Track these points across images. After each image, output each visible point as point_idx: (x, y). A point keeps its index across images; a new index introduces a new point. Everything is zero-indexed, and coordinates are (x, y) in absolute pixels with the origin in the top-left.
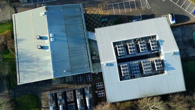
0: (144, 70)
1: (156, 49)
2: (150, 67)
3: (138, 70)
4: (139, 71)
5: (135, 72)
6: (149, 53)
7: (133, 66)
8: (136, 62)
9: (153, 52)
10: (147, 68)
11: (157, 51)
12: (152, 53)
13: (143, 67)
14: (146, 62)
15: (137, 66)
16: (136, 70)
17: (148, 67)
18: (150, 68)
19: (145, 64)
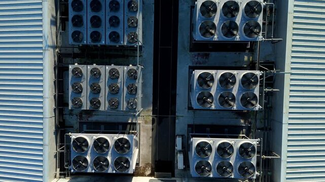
0: (86, 69)
1: (193, 164)
2: (102, 108)
3: (96, 36)
4: (87, 41)
5: (87, 14)
6: (181, 125)
7: (120, 15)
8: (140, 32)
9: (179, 146)
10: (96, 90)
11: (180, 165)
12: (179, 141)
13: (105, 70)
14: (132, 91)
15: (115, 37)
16: (96, 22)
17: (103, 98)
18: (95, 103)
19: (121, 82)
